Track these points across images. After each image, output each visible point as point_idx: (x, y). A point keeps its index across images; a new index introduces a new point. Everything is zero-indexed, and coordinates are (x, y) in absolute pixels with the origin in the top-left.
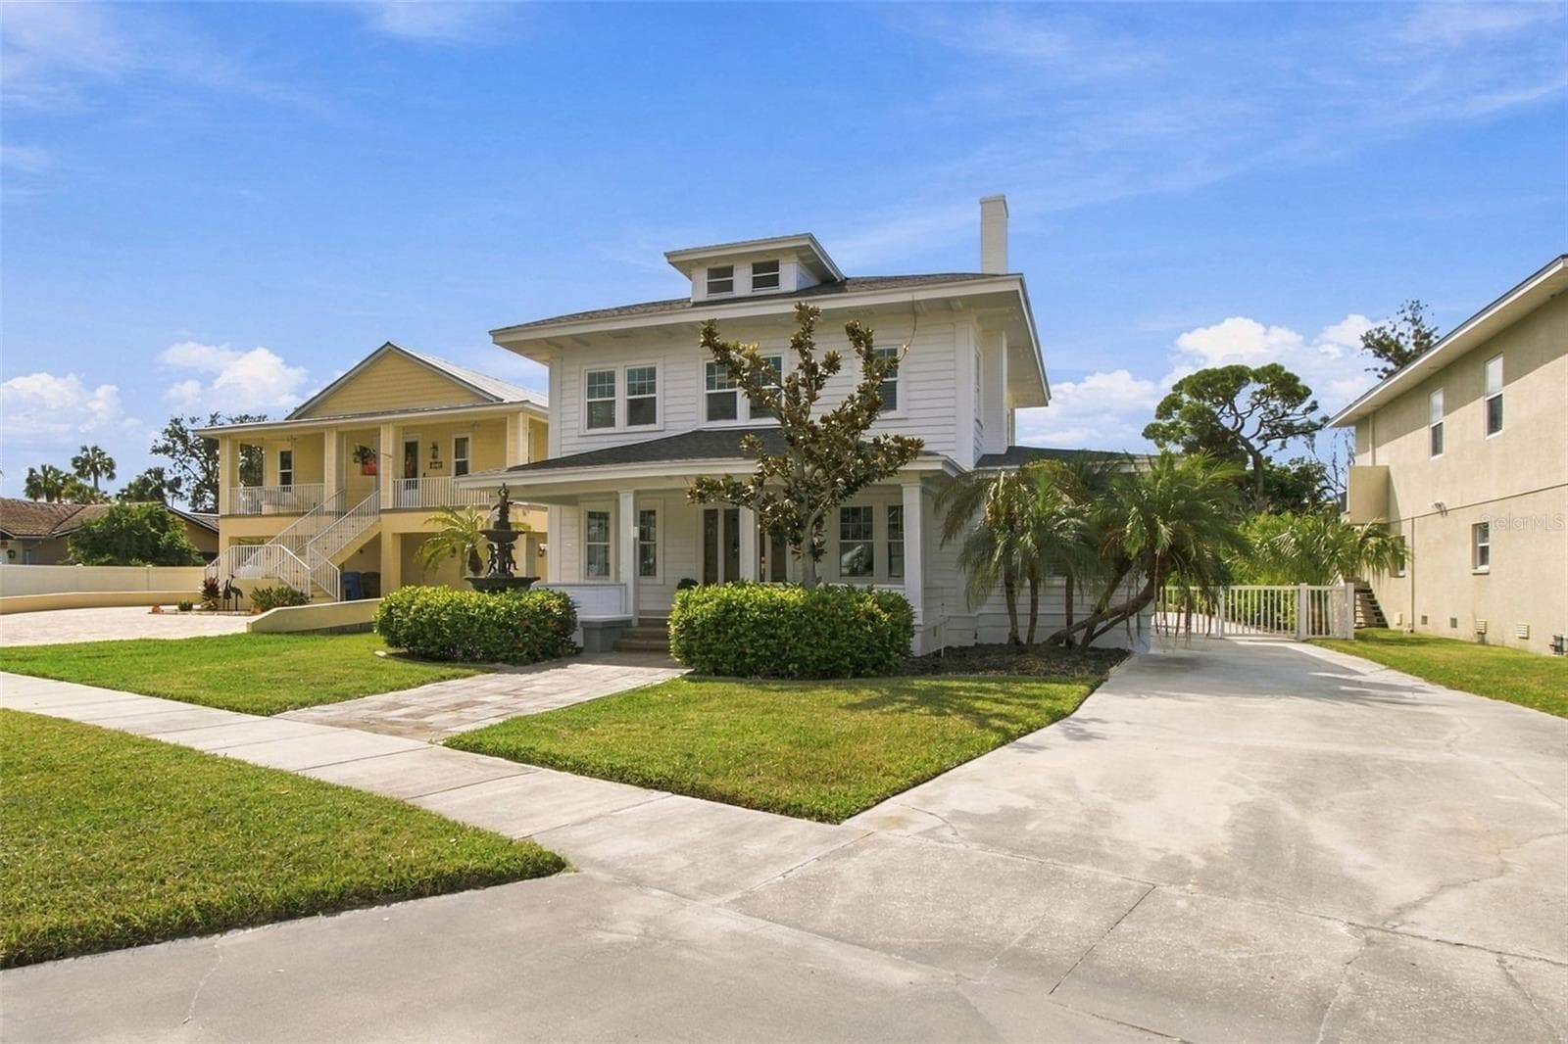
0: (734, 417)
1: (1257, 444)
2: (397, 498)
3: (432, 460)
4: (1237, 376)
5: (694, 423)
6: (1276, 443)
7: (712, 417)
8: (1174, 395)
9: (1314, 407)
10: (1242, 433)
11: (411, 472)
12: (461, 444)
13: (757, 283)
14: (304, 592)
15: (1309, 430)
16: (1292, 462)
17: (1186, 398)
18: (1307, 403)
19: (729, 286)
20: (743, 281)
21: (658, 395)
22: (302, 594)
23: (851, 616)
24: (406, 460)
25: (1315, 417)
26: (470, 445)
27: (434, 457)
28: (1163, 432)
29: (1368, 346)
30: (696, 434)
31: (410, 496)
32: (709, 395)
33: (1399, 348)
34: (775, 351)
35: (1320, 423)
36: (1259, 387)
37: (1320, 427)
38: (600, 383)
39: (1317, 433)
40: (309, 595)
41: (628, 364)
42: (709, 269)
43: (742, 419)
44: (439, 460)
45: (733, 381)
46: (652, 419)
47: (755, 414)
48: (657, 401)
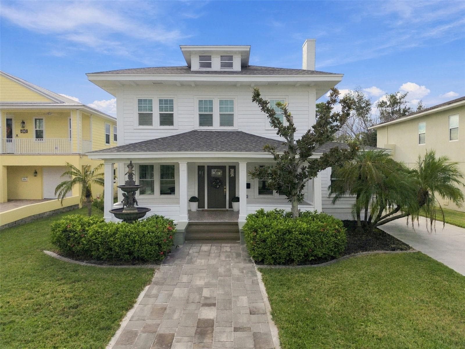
0: (211, 124)
2: (3, 148)
3: (22, 129)
5: (193, 127)
7: (201, 124)
11: (9, 134)
13: (223, 65)
19: (209, 65)
20: (216, 64)
21: (175, 113)
24: (7, 128)
26: (44, 122)
27: (23, 127)
30: (194, 132)
32: (200, 114)
34: (231, 97)
38: (145, 104)
41: (159, 96)
42: (199, 56)
43: (216, 126)
44: (25, 129)
45: (211, 109)
46: (171, 123)
47: (222, 124)
48: (174, 115)
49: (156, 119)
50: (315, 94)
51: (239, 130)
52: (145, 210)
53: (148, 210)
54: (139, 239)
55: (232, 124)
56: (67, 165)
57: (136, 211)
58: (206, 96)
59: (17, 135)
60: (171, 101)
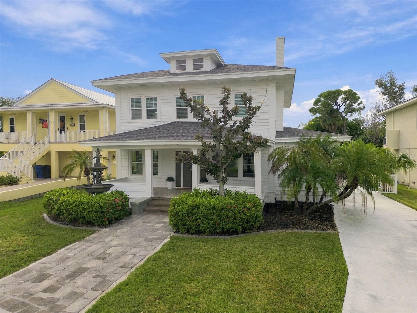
1: (344, 114)
2: (56, 137)
3: (71, 123)
4: (338, 93)
5: (172, 119)
6: (349, 114)
8: (319, 98)
9: (361, 103)
10: (340, 111)
11: (62, 128)
12: (82, 118)
13: (195, 67)
14: (18, 177)
15: (359, 110)
16: (354, 120)
17: (322, 99)
18: (358, 102)
19: (184, 68)
20: (190, 67)
21: (158, 108)
22: (16, 178)
23: (241, 210)
24: (60, 123)
25: (361, 106)
26: (85, 118)
28: (315, 110)
29: (376, 84)
30: (173, 124)
31: (62, 137)
32: (178, 109)
33: (386, 85)
34: (202, 93)
35: (362, 108)
36: (344, 96)
37: (362, 109)
38: (136, 102)
39: (361, 111)
40: (20, 178)
41: (146, 95)
42: (177, 61)
43: (190, 118)
44: (73, 123)
46: (156, 117)
47: (195, 117)
48: (158, 110)
49: (144, 113)
50: (275, 87)
52: (109, 187)
53: (112, 186)
54: (88, 208)
56: (72, 150)
57: (102, 186)
59: (68, 128)
60: (156, 99)
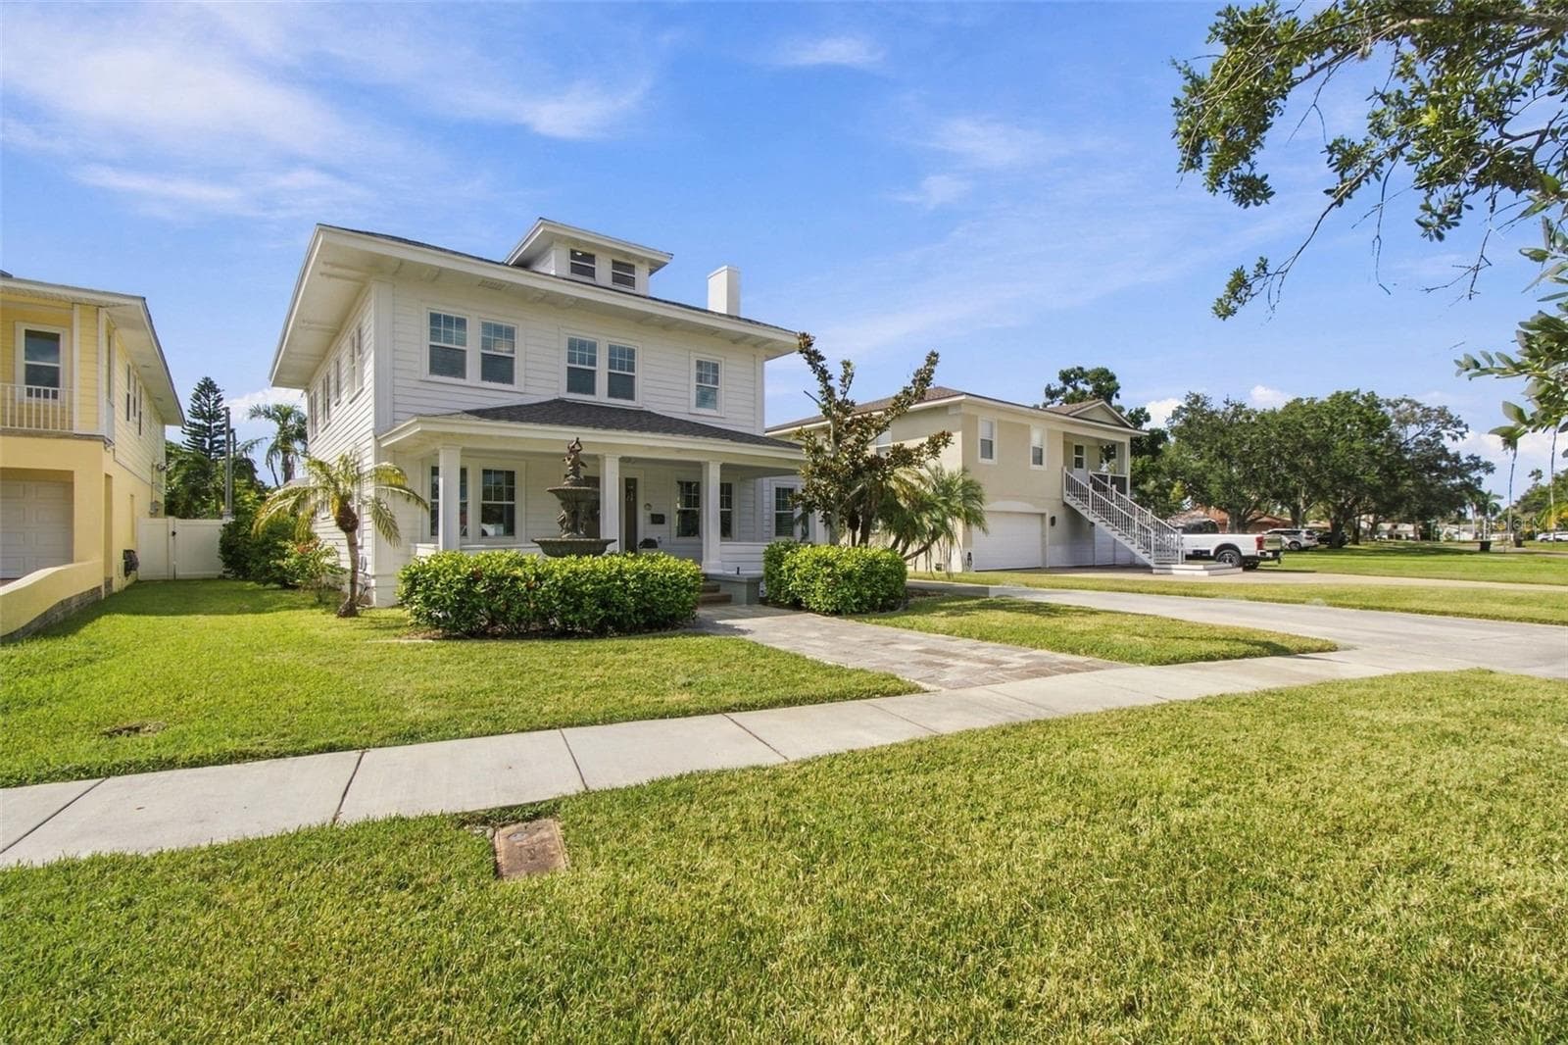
0: (590, 390)
5: (556, 391)
7: (570, 389)
13: (615, 278)
19: (591, 272)
20: (604, 271)
21: (518, 356)
32: (569, 367)
34: (632, 342)
38: (446, 327)
42: (571, 249)
43: (601, 396)
45: (593, 362)
46: (508, 378)
47: (611, 394)
49: (474, 364)
51: (646, 409)
55: (631, 397)
58: (585, 333)
60: (511, 331)
